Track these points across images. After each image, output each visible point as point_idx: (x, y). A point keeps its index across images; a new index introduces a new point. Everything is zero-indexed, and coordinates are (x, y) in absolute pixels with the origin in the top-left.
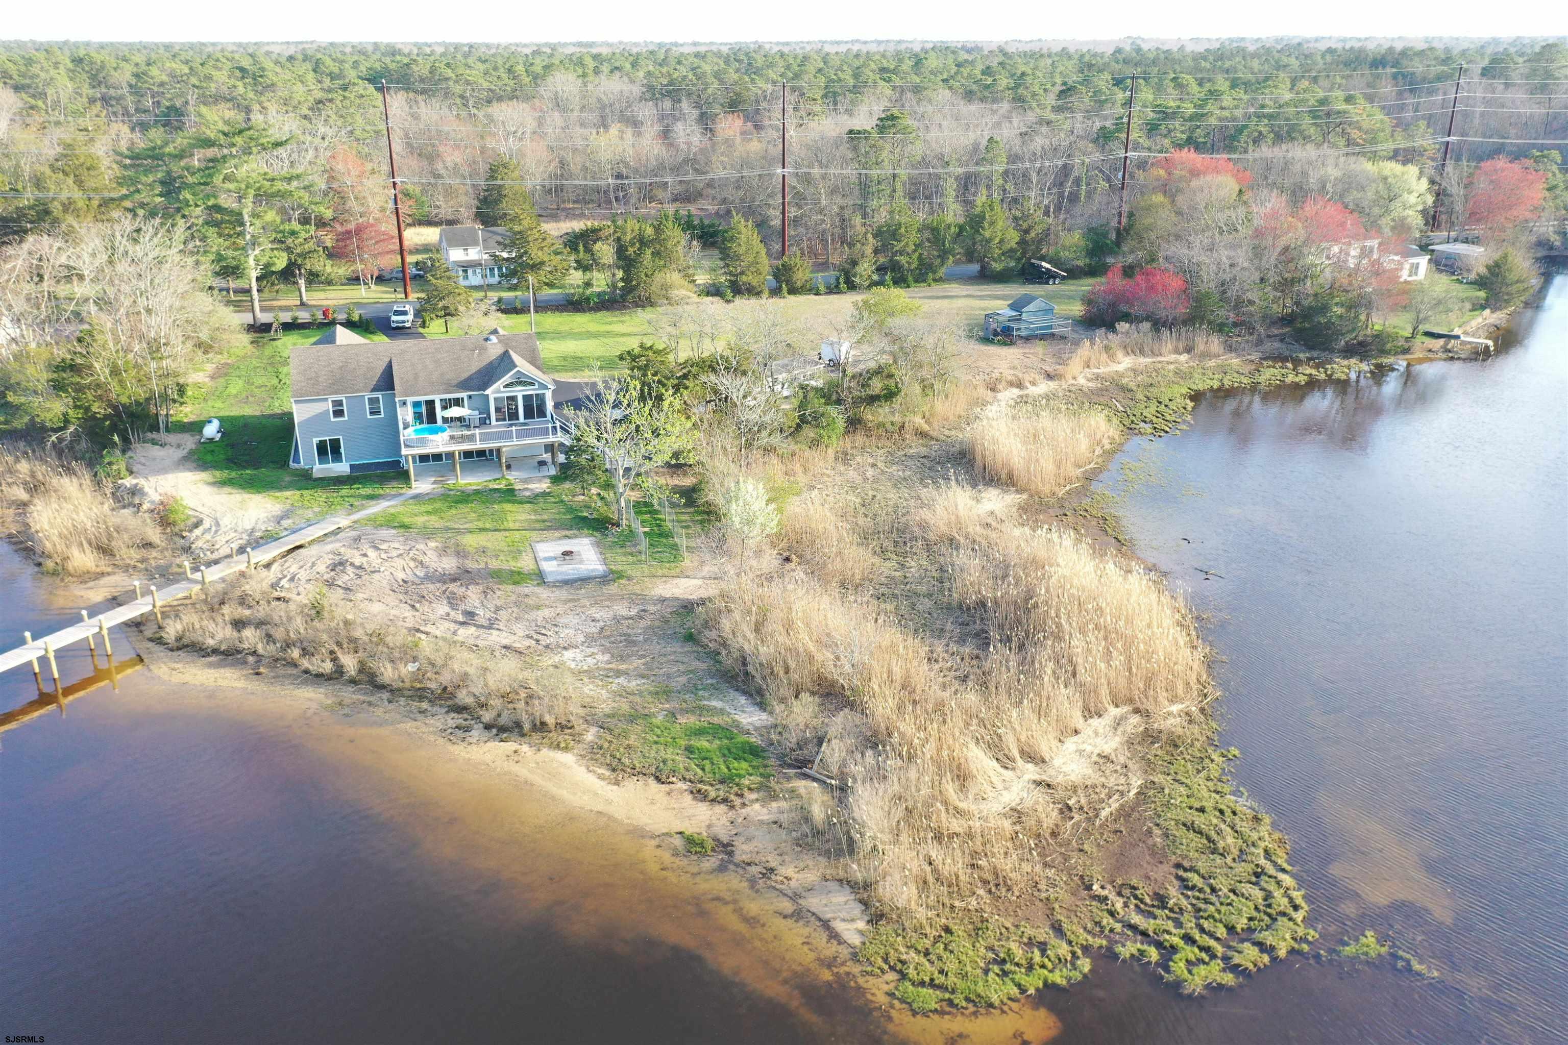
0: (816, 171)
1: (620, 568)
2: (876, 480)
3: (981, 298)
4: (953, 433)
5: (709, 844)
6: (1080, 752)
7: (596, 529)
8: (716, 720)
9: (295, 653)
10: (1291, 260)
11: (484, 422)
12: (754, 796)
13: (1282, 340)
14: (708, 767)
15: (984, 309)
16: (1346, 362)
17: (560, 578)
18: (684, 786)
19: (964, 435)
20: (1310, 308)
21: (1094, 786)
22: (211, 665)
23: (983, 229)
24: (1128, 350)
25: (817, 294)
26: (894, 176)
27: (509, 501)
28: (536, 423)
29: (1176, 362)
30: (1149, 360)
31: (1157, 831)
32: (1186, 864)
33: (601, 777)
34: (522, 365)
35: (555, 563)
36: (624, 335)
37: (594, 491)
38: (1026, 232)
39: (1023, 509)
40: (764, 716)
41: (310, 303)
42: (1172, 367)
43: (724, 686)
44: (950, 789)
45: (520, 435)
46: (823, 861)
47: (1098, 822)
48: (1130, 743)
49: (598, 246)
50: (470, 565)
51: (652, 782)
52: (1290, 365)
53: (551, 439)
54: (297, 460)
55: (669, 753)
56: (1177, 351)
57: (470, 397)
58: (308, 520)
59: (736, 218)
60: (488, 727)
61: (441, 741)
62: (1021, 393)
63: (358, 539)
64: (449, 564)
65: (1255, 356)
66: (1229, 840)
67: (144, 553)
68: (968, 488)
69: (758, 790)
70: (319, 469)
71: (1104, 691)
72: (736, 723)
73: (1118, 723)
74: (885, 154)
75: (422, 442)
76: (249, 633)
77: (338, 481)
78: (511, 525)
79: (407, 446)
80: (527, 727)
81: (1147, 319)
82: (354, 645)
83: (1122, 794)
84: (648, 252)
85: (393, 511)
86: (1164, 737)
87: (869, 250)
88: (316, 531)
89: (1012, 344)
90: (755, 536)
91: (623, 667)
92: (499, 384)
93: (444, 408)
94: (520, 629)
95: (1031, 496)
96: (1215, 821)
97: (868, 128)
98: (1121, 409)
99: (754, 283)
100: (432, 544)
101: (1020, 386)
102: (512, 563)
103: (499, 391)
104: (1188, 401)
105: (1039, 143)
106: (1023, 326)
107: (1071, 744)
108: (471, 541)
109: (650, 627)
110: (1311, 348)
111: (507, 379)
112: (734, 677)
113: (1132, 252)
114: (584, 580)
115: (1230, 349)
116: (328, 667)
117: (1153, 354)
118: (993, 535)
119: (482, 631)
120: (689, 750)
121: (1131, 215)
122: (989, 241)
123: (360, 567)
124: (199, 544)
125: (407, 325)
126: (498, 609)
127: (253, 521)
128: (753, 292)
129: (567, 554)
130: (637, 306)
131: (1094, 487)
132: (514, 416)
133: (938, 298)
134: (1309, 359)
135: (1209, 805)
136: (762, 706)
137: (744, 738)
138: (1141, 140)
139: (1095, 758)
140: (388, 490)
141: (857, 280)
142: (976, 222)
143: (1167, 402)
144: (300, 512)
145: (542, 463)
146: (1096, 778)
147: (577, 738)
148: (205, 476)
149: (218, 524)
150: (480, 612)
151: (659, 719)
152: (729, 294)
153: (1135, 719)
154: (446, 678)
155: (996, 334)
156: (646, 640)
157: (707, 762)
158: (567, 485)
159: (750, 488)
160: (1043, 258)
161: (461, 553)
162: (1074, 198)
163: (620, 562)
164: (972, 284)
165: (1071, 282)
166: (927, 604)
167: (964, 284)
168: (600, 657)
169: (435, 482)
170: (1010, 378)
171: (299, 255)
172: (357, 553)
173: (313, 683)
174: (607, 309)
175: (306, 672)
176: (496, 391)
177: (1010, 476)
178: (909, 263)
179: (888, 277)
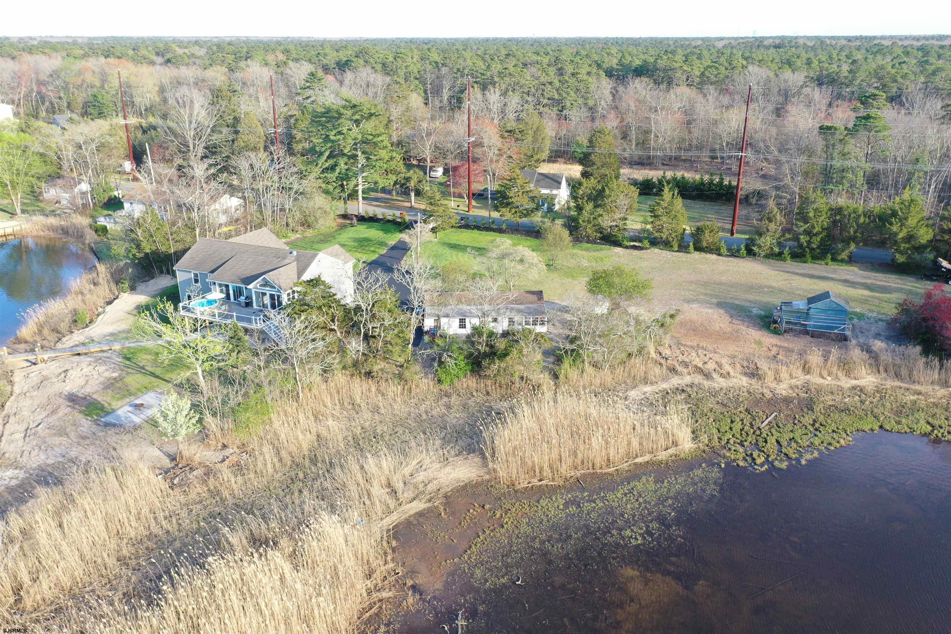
11: (250, 304)
25: (720, 255)
35: (129, 409)
41: (416, 206)
57: (246, 288)
74: (850, 147)
92: (256, 283)
95: (491, 479)
98: (762, 425)
99: (666, 238)
111: (259, 281)
128: (666, 244)
129: (141, 405)
132: (266, 305)
152: (646, 244)
155: (774, 321)
178: (809, 242)
179: (786, 251)
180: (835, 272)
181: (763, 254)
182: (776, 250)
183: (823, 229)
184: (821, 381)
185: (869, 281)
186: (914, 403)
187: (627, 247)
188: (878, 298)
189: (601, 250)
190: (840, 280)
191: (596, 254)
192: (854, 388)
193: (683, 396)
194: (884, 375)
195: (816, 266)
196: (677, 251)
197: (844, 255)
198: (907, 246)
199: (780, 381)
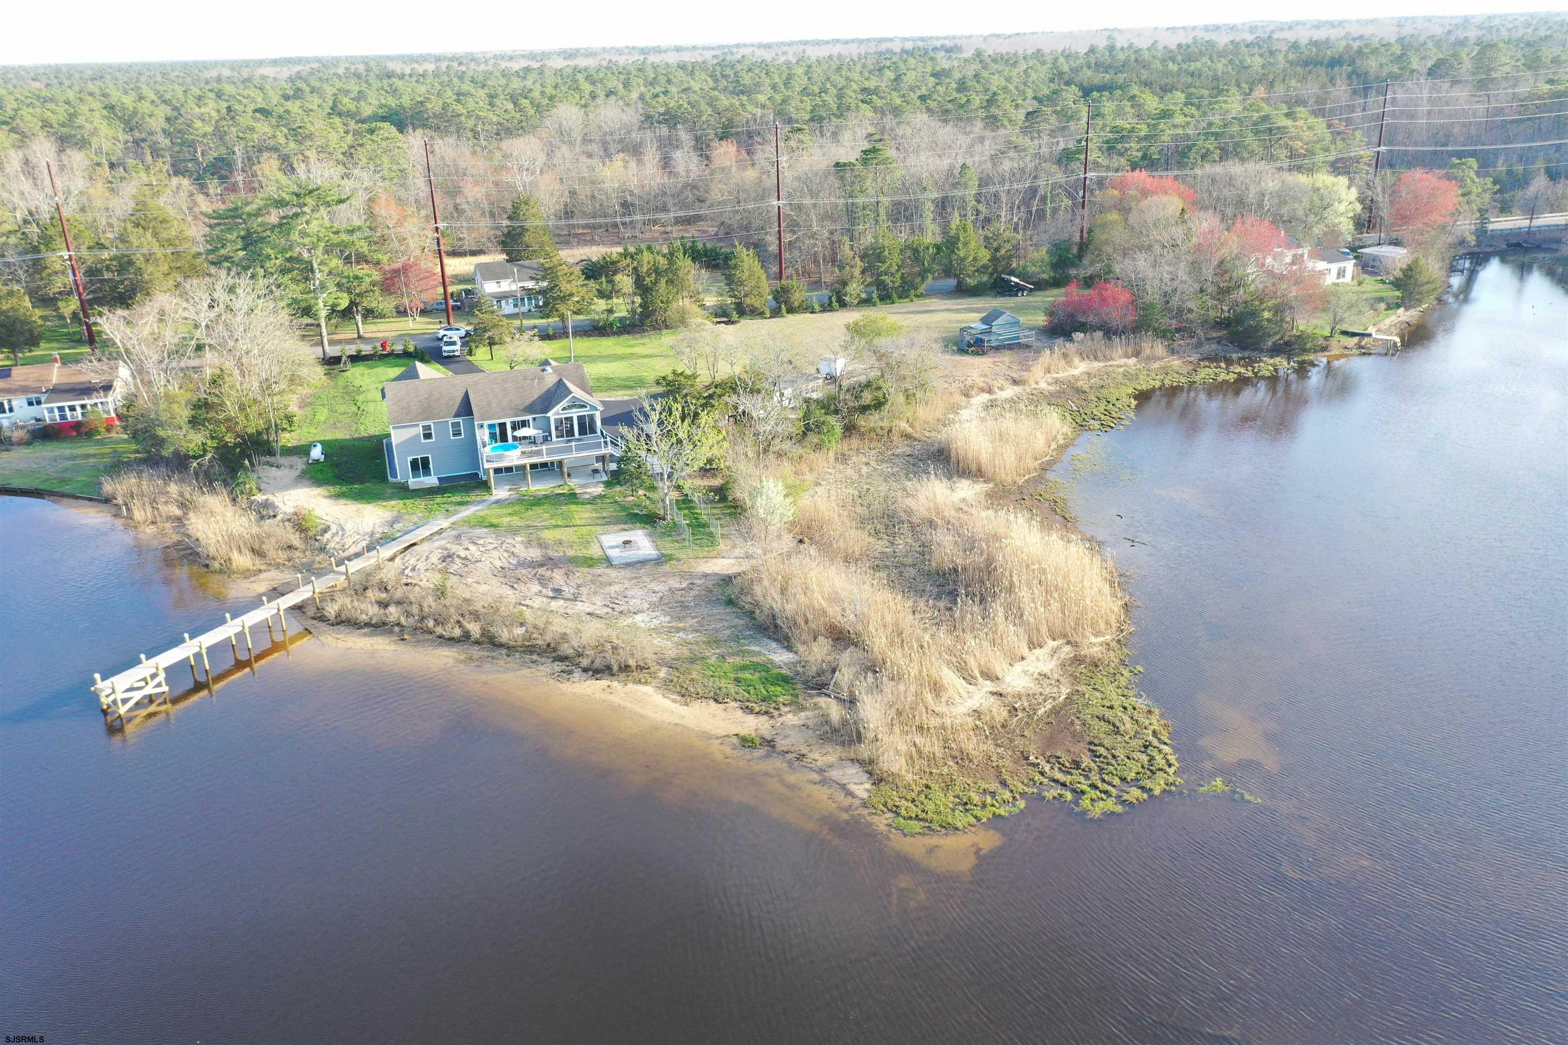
0: (807, 201)
1: (669, 552)
2: (869, 476)
3: (958, 311)
4: (933, 434)
5: (758, 741)
6: (1025, 672)
7: (646, 523)
8: (755, 659)
9: (431, 623)
10: (1226, 272)
11: (546, 439)
12: (787, 709)
13: (1219, 343)
14: (752, 691)
15: (961, 322)
16: (1272, 361)
17: (623, 561)
18: (734, 704)
19: (942, 436)
20: (1242, 313)
21: (1034, 694)
22: (365, 635)
23: (958, 249)
24: (1083, 356)
25: (812, 312)
26: (878, 203)
27: (573, 503)
28: (589, 439)
29: (1126, 365)
30: (1101, 364)
31: (1077, 722)
32: (1096, 741)
33: (674, 701)
34: (577, 392)
35: (617, 550)
36: (646, 356)
37: (641, 492)
38: (997, 250)
39: (990, 495)
40: (791, 655)
41: (367, 335)
42: (1121, 370)
43: (759, 636)
44: (929, 697)
45: (579, 449)
46: (839, 748)
47: (1036, 718)
48: (1063, 665)
49: (618, 278)
50: (551, 553)
51: (712, 703)
52: (1223, 365)
53: (603, 451)
54: (394, 475)
55: (723, 683)
56: (1126, 356)
57: (534, 419)
58: (415, 523)
59: (739, 248)
60: (585, 670)
61: (551, 681)
62: (991, 397)
63: (458, 537)
64: (534, 554)
65: (1194, 358)
66: (1128, 726)
67: (288, 554)
68: (944, 480)
69: (790, 705)
70: (413, 482)
71: (1044, 629)
72: (772, 662)
73: (1054, 651)
74: (868, 183)
75: (500, 458)
76: (392, 609)
77: (431, 492)
78: (579, 522)
79: (488, 461)
80: (615, 668)
81: (1100, 329)
82: (476, 616)
83: (1054, 699)
84: (663, 281)
85: (481, 514)
86: (1088, 660)
87: (857, 272)
88: (424, 532)
89: (984, 353)
90: (776, 523)
91: (681, 625)
92: (558, 408)
93: (514, 428)
94: (599, 601)
95: (996, 485)
96: (1120, 714)
97: (853, 161)
98: (1075, 408)
99: (757, 305)
100: (519, 539)
101: (990, 391)
102: (585, 551)
103: (558, 414)
104: (1132, 400)
105: (1007, 166)
106: (993, 338)
107: (1019, 667)
108: (549, 535)
109: (698, 596)
110: (1243, 348)
111: (565, 403)
112: (766, 629)
113: (1092, 264)
114: (643, 562)
115: (1173, 352)
116: (457, 632)
117: (1106, 359)
118: (964, 517)
119: (569, 603)
120: (737, 680)
121: (1090, 231)
122: (963, 259)
123: (466, 558)
124: (332, 545)
125: (457, 354)
126: (579, 586)
127: (371, 525)
128: (755, 313)
129: (627, 542)
130: (655, 329)
131: (1050, 475)
132: (570, 433)
133: (919, 312)
134: (1241, 359)
135: (1116, 704)
136: (789, 648)
137: (778, 670)
138: (1100, 160)
139: (1036, 676)
140: (473, 497)
141: (847, 299)
142: (951, 243)
143: (1114, 401)
144: (407, 517)
145: (596, 471)
146: (1036, 689)
147: (653, 675)
148: (320, 490)
149: (343, 529)
150: (565, 588)
151: (713, 660)
152: (735, 316)
153: (1067, 649)
154: (548, 637)
155: (970, 345)
156: (696, 605)
157: (751, 688)
158: (618, 488)
159: (772, 485)
160: (1012, 273)
161: (542, 545)
162: (1041, 215)
163: (669, 547)
164: (950, 299)
165: (1038, 293)
166: (912, 572)
167: (943, 299)
168: (662, 618)
169: (510, 490)
170: (981, 384)
171: (358, 295)
172: (461, 548)
173: (447, 645)
174: (628, 333)
175: (440, 637)
176: (554, 414)
177: (979, 470)
178: (893, 282)
179: (875, 295)
181: (856, 301)
183: (900, 266)
184: (1060, 375)
192: (1084, 373)
194: (1090, 361)
195: (909, 303)
196: (771, 317)
198: (975, 268)
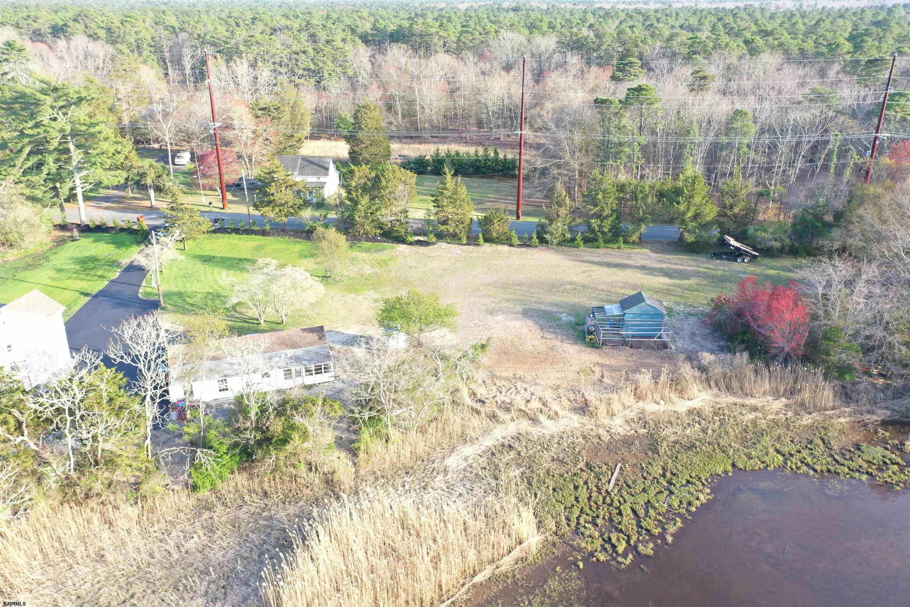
23: (680, 202)
29: (763, 410)
38: (729, 207)
41: (158, 205)
65: (877, 417)
74: (625, 120)
81: (751, 348)
87: (565, 211)
98: (610, 486)
99: (456, 231)
106: (623, 327)
115: (845, 401)
117: (741, 392)
128: (454, 238)
141: (547, 237)
152: (430, 238)
165: (764, 261)
178: (600, 226)
179: (579, 237)
180: (629, 257)
181: (555, 241)
182: (568, 236)
183: (613, 211)
184: (655, 407)
185: (665, 266)
186: (754, 422)
187: (411, 244)
188: (679, 286)
189: (383, 249)
190: (637, 267)
191: (379, 256)
192: (690, 412)
193: (513, 454)
194: (715, 391)
195: (610, 251)
196: (467, 244)
197: (635, 237)
198: (694, 224)
199: (613, 415)
